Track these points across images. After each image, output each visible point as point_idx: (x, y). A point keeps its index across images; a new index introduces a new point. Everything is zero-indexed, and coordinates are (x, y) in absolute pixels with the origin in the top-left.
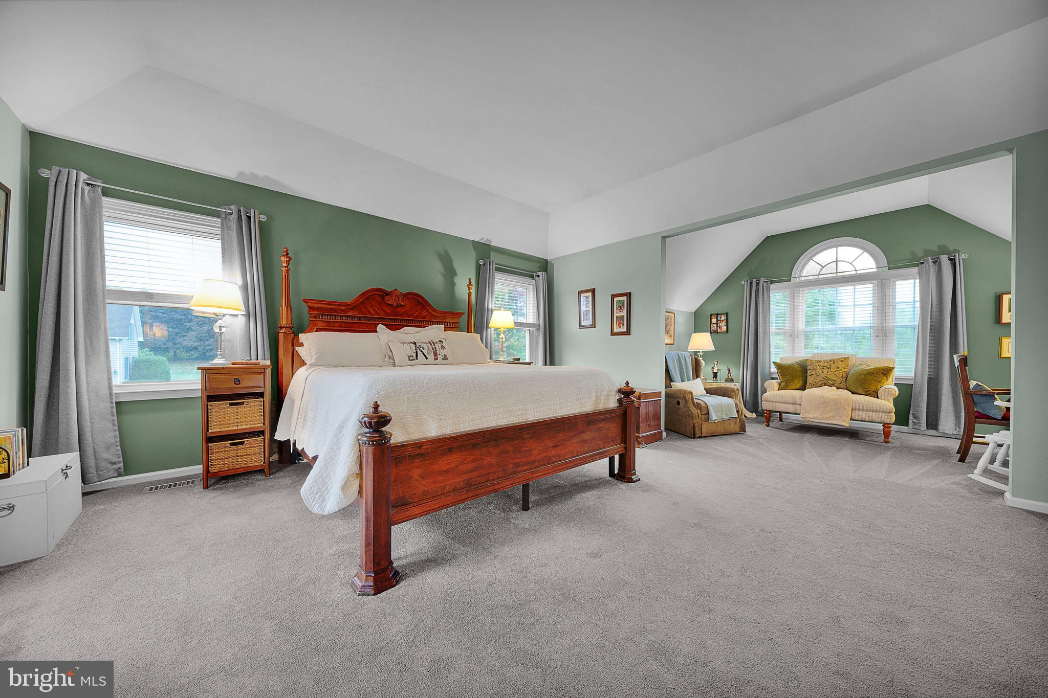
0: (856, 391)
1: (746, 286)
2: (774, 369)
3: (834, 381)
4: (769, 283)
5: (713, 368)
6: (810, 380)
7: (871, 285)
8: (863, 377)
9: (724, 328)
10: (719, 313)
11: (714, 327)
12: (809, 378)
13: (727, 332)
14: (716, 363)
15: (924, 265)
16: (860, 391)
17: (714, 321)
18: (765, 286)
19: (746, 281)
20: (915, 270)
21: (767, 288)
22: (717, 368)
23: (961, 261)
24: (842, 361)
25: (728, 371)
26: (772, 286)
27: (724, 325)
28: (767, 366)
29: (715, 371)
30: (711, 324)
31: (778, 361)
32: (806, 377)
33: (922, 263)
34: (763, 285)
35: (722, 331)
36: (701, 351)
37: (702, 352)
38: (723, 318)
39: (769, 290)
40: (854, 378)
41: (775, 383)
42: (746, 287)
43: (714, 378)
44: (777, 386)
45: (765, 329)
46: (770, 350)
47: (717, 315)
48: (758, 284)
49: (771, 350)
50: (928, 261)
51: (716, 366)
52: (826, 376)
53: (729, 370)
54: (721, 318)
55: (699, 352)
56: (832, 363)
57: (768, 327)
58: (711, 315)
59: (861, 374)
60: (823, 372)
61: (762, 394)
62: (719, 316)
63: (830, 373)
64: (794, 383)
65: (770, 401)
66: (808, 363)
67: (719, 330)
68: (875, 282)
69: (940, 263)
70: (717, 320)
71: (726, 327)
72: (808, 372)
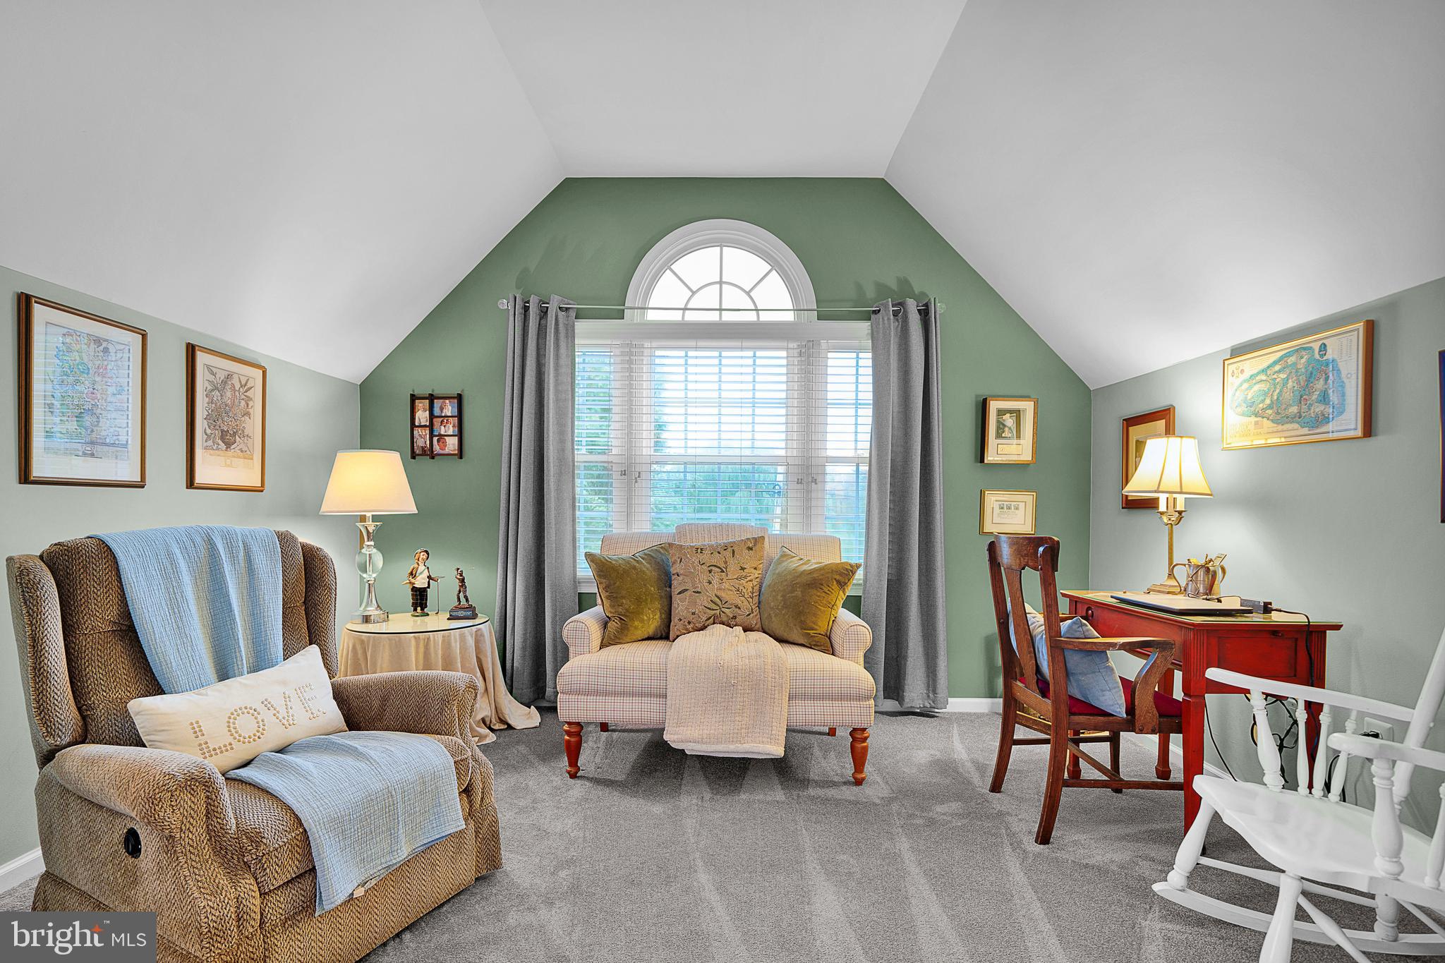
0: (786, 636)
1: (512, 313)
2: (584, 570)
3: (736, 607)
4: (573, 314)
5: (413, 574)
6: (681, 607)
7: (784, 354)
8: (798, 593)
9: (452, 443)
10: (437, 392)
11: (422, 438)
12: (677, 600)
13: (461, 454)
14: (423, 556)
15: (880, 315)
16: (795, 635)
17: (422, 416)
18: (561, 320)
19: (512, 300)
20: (864, 327)
21: (567, 330)
22: (426, 574)
23: (938, 316)
24: (750, 549)
25: (457, 583)
26: (581, 326)
27: (450, 432)
28: (568, 560)
29: (418, 585)
30: (413, 426)
31: (596, 548)
32: (670, 598)
33: (875, 312)
34: (557, 316)
35: (447, 451)
36: (369, 515)
37: (375, 518)
38: (449, 409)
39: (571, 334)
40: (779, 598)
41: (589, 620)
42: (511, 318)
43: (415, 606)
44: (596, 634)
45: (563, 450)
46: (574, 515)
47: (432, 398)
48: (544, 313)
49: (578, 513)
50: (886, 306)
51: (422, 568)
52: (718, 594)
53: (462, 581)
54: (442, 409)
55: (363, 519)
56: (728, 553)
57: (570, 444)
58: (414, 398)
59: (793, 586)
60: (710, 583)
61: (556, 671)
62: (437, 403)
63: (726, 585)
64: (642, 621)
65: (579, 692)
66: (673, 556)
67: (437, 448)
68: (793, 345)
69: (907, 317)
70: (432, 416)
71: (455, 440)
72: (675, 583)
